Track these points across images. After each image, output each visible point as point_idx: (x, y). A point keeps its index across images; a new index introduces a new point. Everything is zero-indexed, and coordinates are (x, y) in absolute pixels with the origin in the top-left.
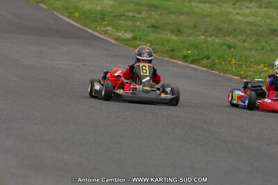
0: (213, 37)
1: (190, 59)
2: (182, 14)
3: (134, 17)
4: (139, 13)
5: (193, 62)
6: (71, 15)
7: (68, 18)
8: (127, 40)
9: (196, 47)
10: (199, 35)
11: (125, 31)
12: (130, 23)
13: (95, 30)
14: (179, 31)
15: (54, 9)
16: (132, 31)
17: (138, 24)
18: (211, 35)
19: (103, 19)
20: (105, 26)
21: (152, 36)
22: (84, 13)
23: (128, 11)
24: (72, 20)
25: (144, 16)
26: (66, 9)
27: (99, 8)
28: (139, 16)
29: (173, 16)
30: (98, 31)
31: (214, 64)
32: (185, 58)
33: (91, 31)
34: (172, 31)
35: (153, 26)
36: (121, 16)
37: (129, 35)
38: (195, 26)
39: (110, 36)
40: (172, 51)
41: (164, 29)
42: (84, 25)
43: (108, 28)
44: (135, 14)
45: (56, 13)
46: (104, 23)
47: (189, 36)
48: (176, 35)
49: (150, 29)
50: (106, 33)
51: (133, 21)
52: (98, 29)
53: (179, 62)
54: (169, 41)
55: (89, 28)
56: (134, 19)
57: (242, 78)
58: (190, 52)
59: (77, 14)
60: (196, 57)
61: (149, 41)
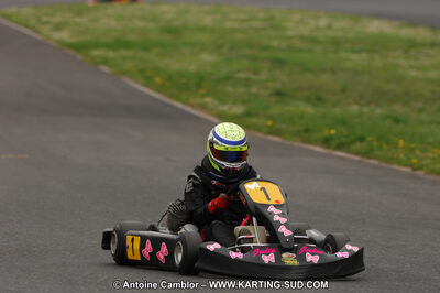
0: (372, 107)
1: (334, 143)
2: (323, 71)
3: (247, 80)
4: (256, 72)
5: (340, 147)
6: (148, 82)
7: (146, 85)
8: (236, 117)
9: (343, 122)
10: (349, 104)
11: (234, 103)
12: (241, 90)
13: (186, 103)
14: (319, 99)
15: (124, 73)
16: (244, 102)
17: (254, 90)
18: (369, 103)
19: (199, 86)
20: (203, 96)
21: (276, 110)
22: (170, 77)
23: (239, 71)
24: (153, 89)
25: (263, 77)
26: (142, 71)
27: (192, 68)
28: (255, 78)
29: (310, 76)
30: (191, 105)
31: (371, 150)
32: (326, 142)
33: (179, 105)
34: (308, 100)
35: (279, 93)
36: (227, 79)
37: (239, 110)
38: (344, 90)
39: (210, 111)
40: (306, 131)
41: (295, 98)
42: (171, 96)
43: (208, 100)
44: (250, 75)
46: (202, 91)
47: (334, 105)
48: (314, 106)
49: (274, 99)
50: (203, 107)
51: (248, 86)
52: (192, 101)
53: (318, 149)
54: (302, 116)
55: (178, 100)
56: (247, 83)
57: (415, 169)
58: (333, 132)
59: (158, 80)
60: (344, 140)
61: (270, 117)
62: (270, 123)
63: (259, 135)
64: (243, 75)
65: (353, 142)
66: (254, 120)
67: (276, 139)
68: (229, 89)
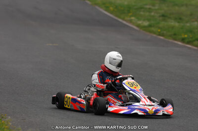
1: (186, 41)
2: (182, 5)
3: (150, 9)
5: (188, 43)
6: (107, 9)
7: (106, 10)
8: (145, 27)
9: (191, 31)
10: (193, 22)
11: (144, 20)
12: (147, 14)
13: (123, 19)
14: (180, 19)
15: (96, 4)
16: (149, 20)
17: (153, 14)
19: (129, 12)
20: (131, 16)
21: (162, 24)
22: (116, 7)
23: (146, 5)
24: (109, 12)
25: (156, 8)
26: (104, 4)
27: (126, 3)
28: (153, 8)
29: (177, 8)
30: (126, 21)
32: (183, 40)
33: (120, 20)
34: (175, 19)
35: (163, 16)
36: (141, 8)
37: (146, 24)
38: (191, 15)
39: (133, 24)
40: (175, 34)
41: (170, 18)
42: (117, 16)
43: (133, 18)
44: (151, 7)
45: (97, 7)
46: (130, 14)
47: (187, 22)
48: (178, 22)
49: (161, 18)
50: (130, 21)
51: (150, 12)
52: (126, 18)
53: (180, 43)
54: (173, 27)
55: (120, 18)
56: (150, 10)
58: (186, 36)
59: (111, 8)
60: (191, 40)
61: (159, 28)
62: (159, 30)
63: (155, 35)
64: (148, 7)
65: (194, 41)
66: (153, 29)
67: (162, 38)
68: (142, 13)
